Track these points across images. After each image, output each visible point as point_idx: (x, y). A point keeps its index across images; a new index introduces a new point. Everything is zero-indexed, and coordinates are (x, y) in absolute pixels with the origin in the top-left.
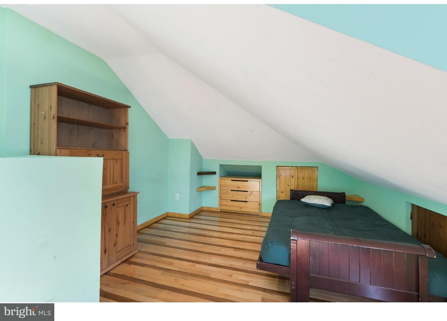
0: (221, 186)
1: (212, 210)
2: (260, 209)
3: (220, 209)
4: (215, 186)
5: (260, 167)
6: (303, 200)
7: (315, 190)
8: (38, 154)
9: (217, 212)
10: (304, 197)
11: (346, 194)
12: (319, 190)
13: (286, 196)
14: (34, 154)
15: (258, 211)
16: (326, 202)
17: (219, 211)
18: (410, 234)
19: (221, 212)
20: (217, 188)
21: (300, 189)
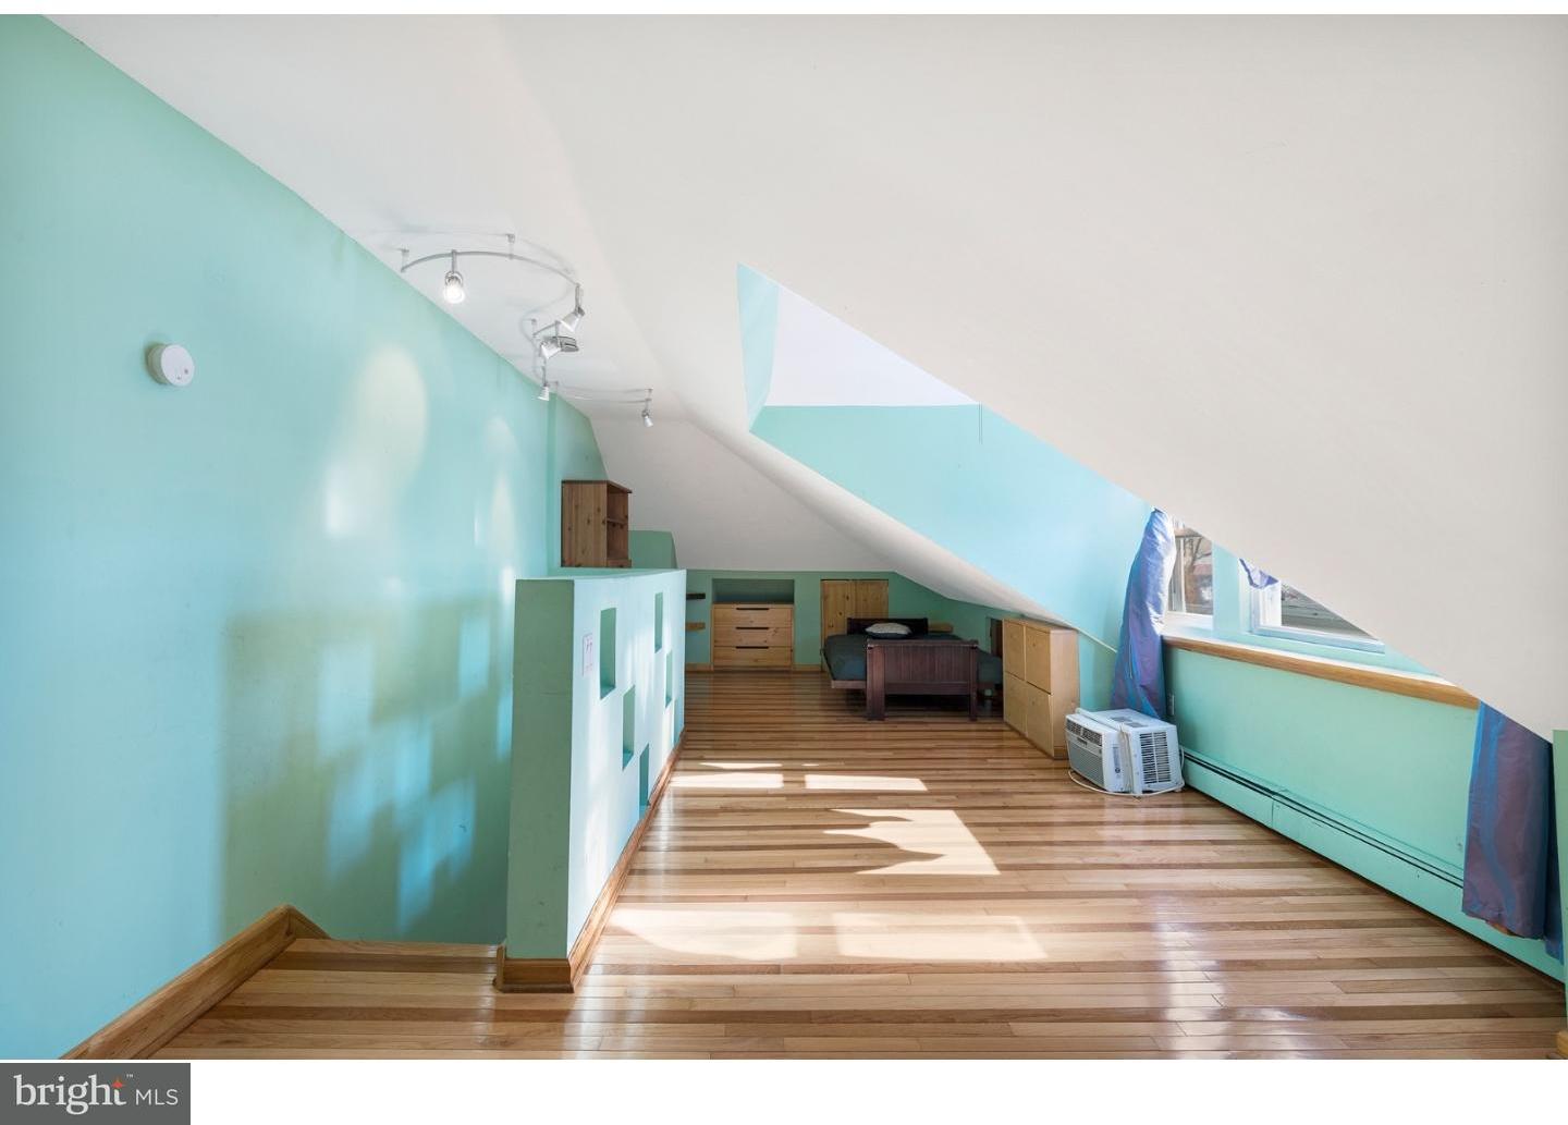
0: (716, 620)
1: (698, 668)
2: (791, 659)
3: (715, 667)
4: (702, 621)
5: (792, 582)
6: (869, 630)
7: (884, 617)
8: (579, 566)
9: (709, 672)
10: (871, 625)
11: (930, 623)
12: (890, 617)
13: (841, 628)
14: (570, 565)
15: (789, 663)
16: (902, 630)
17: (712, 669)
18: (990, 652)
19: (716, 672)
20: (708, 626)
21: (862, 616)
